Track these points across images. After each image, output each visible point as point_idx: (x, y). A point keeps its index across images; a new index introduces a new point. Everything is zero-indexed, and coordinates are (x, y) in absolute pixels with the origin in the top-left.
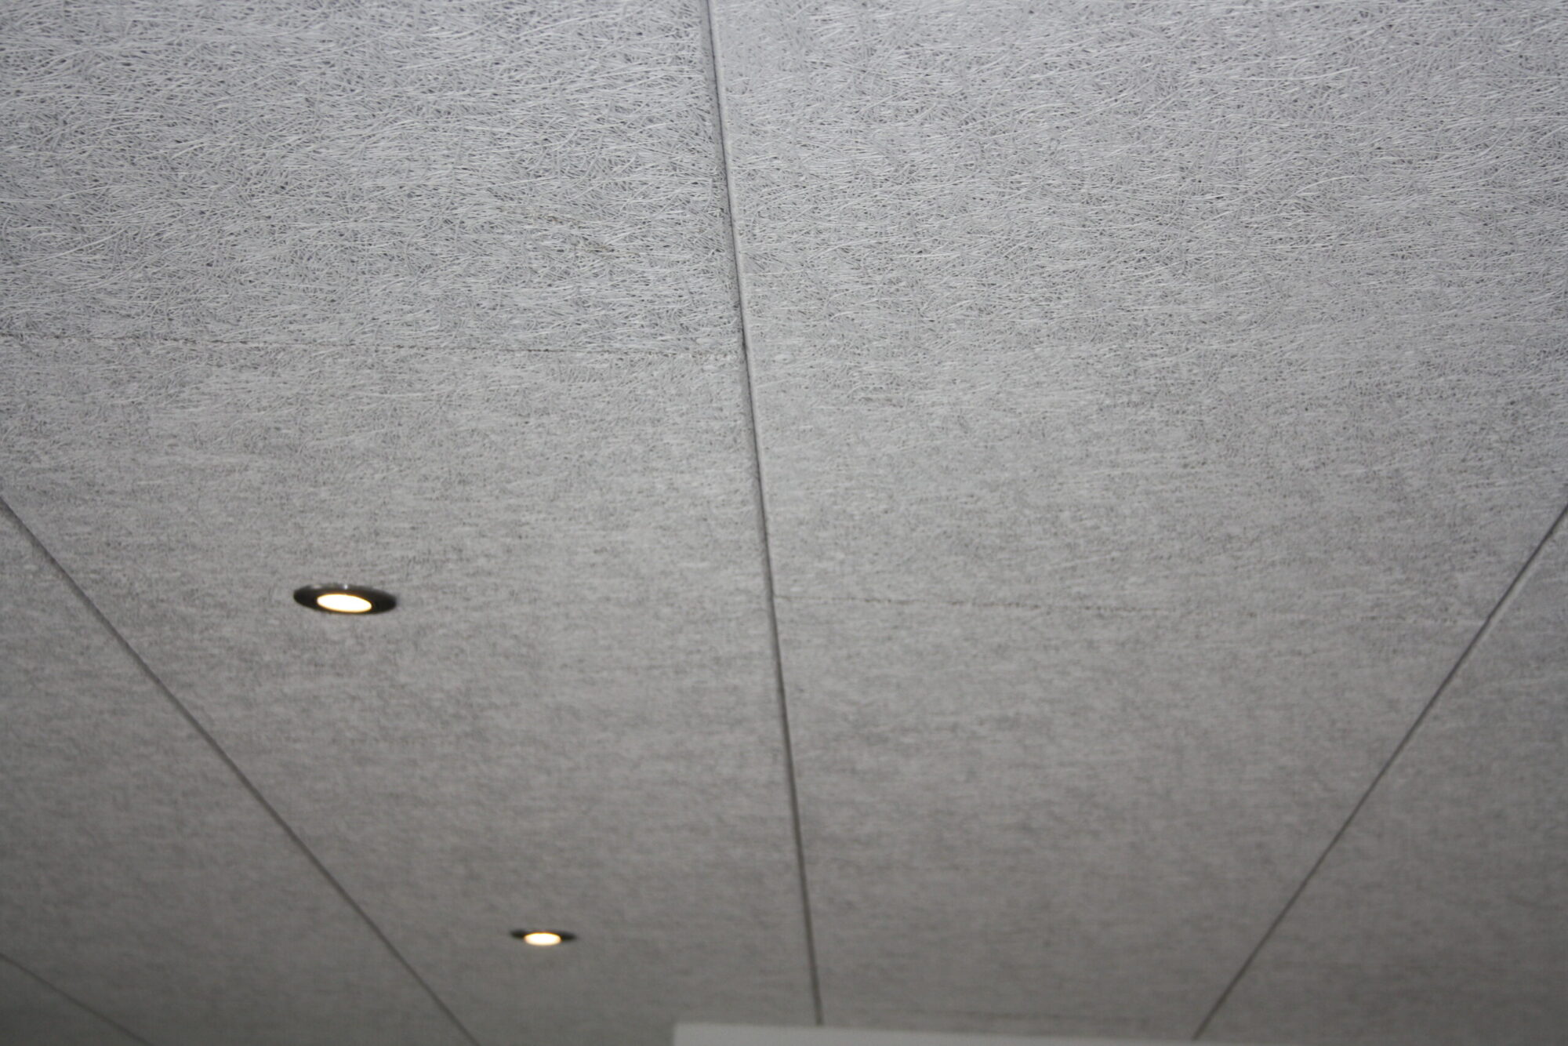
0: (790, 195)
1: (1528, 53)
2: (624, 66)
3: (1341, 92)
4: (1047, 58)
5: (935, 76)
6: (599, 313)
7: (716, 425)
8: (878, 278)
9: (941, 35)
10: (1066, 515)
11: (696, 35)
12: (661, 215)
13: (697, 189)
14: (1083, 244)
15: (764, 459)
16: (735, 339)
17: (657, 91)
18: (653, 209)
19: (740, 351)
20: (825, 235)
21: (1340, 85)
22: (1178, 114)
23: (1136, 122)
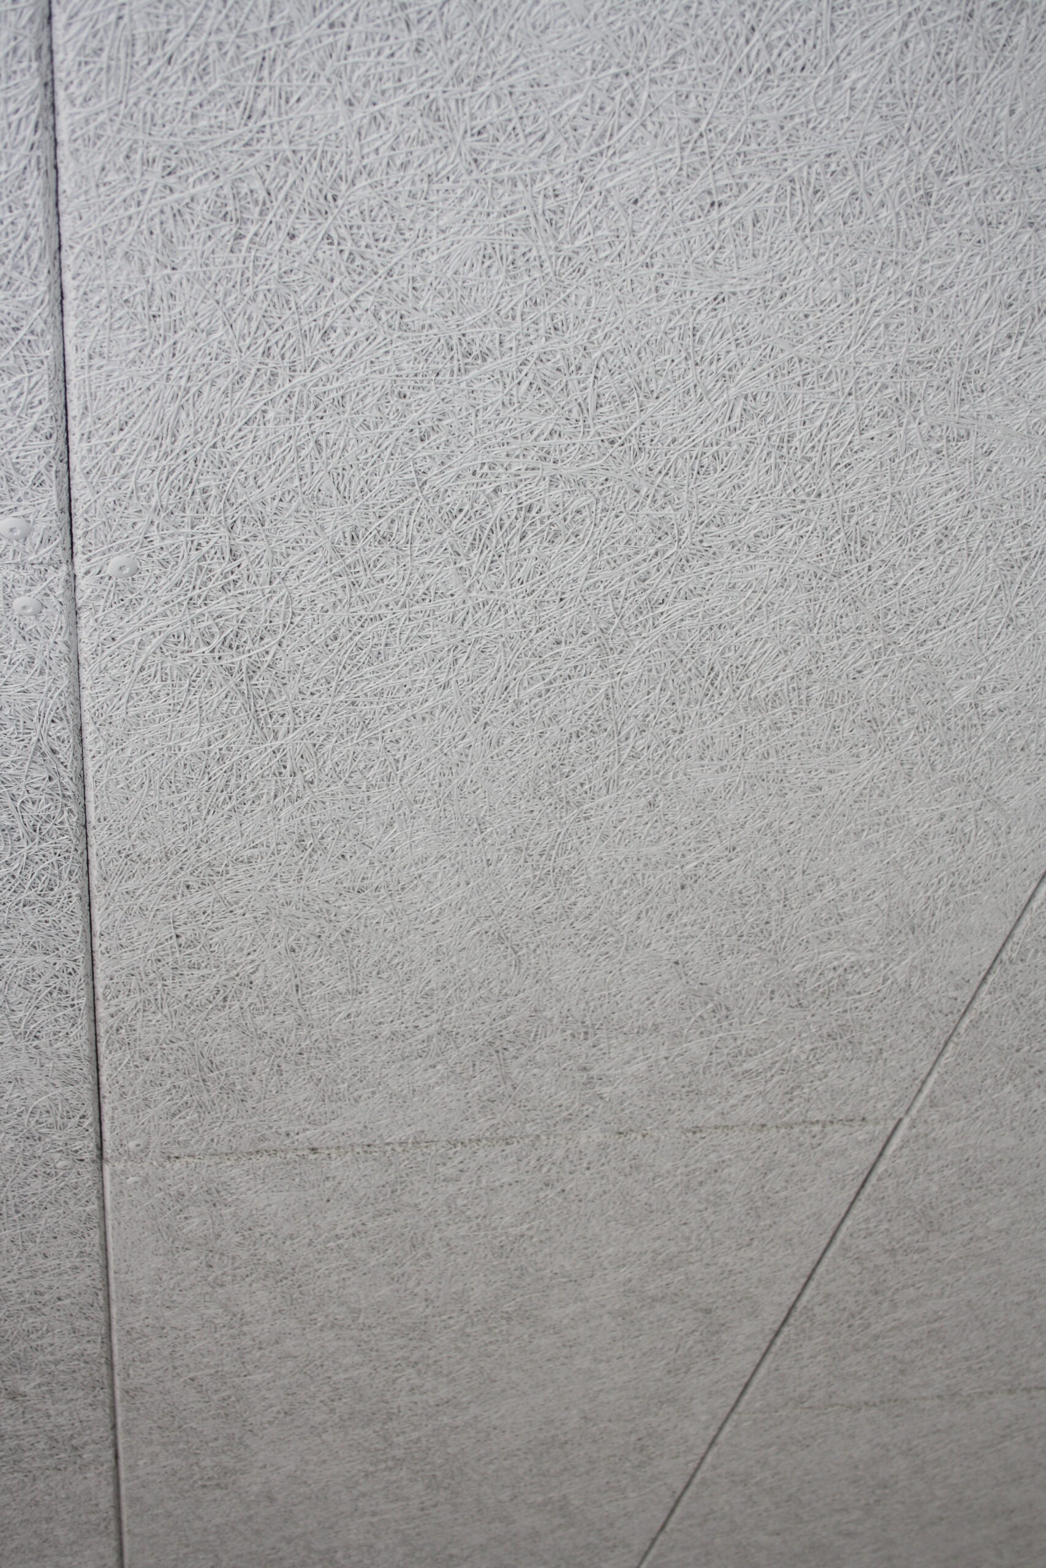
0: (155, 1343)
1: (651, 1201)
2: (42, 1261)
3: (532, 1237)
4: (338, 1231)
5: (262, 1251)
6: (13, 1443)
7: (93, 1518)
8: (215, 1397)
9: (267, 1222)
10: (340, 1555)
11: (95, 1236)
12: (61, 1367)
13: (89, 1346)
14: (358, 1359)
15: (126, 1538)
16: (111, 1452)
17: (66, 1277)
18: (57, 1363)
19: (113, 1461)
20: (180, 1370)
21: (531, 1233)
22: (423, 1262)
23: (397, 1271)
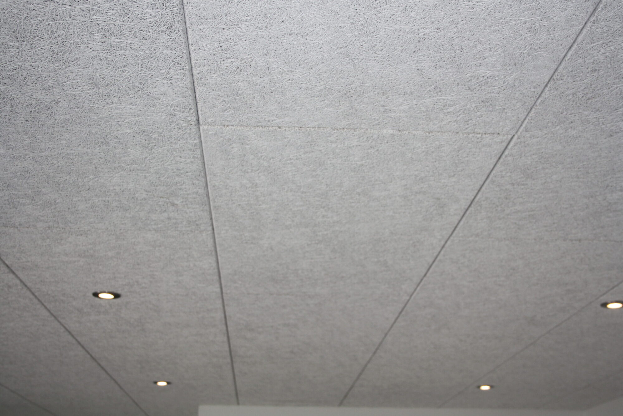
0: (224, 191)
1: (413, 157)
2: (179, 159)
3: (366, 166)
4: (291, 157)
5: (262, 162)
6: (174, 221)
7: (206, 249)
8: (248, 212)
9: (263, 152)
10: (300, 272)
11: (198, 152)
12: (190, 196)
13: (200, 190)
14: (301, 203)
15: (219, 258)
16: (210, 228)
17: (189, 165)
18: (188, 194)
19: (212, 230)
20: (234, 201)
21: (366, 164)
22: (325, 171)
23: (314, 173)
